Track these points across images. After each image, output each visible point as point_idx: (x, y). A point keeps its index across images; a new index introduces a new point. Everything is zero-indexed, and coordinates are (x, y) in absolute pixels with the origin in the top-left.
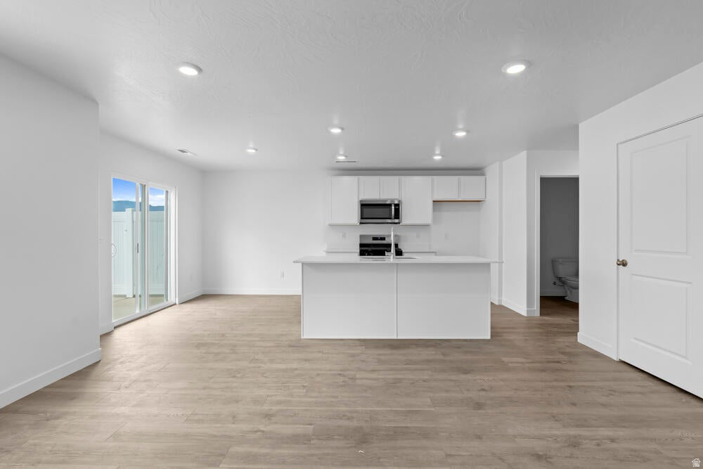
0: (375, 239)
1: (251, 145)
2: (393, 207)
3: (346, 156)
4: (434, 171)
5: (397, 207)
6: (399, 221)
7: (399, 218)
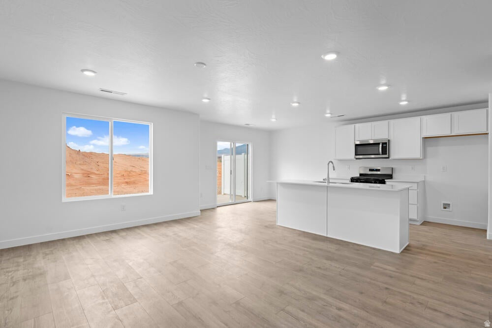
0: (371, 170)
1: (274, 116)
2: (381, 146)
3: (331, 114)
4: (428, 111)
5: (385, 145)
6: (387, 156)
7: (386, 154)
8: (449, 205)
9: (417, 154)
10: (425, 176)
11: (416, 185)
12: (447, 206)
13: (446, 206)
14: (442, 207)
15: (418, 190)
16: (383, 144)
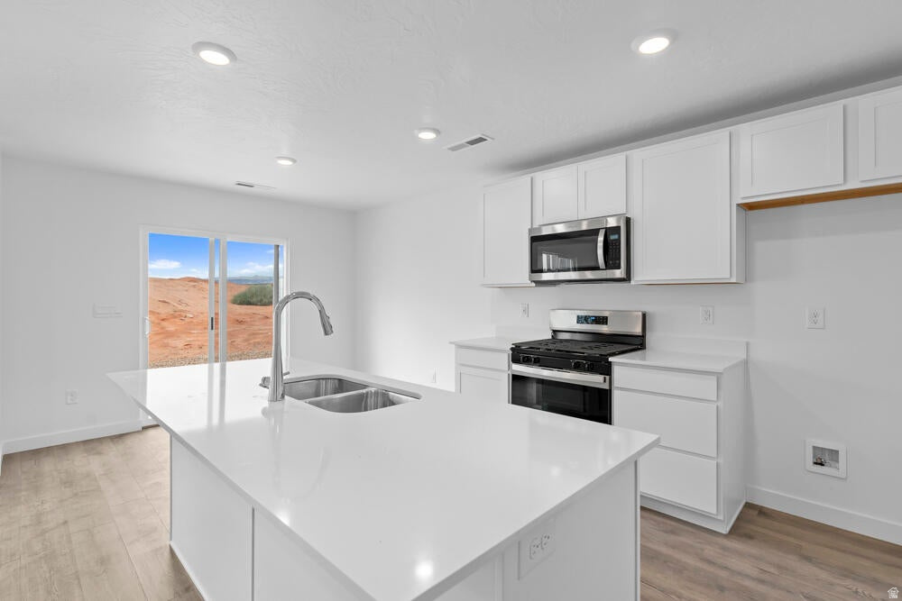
0: (582, 319)
2: (601, 239)
5: (613, 237)
6: (619, 273)
7: (618, 267)
8: (834, 454)
9: (721, 266)
10: (748, 344)
11: (713, 382)
12: (826, 458)
13: (822, 458)
14: (810, 460)
15: (720, 404)
16: (609, 231)
